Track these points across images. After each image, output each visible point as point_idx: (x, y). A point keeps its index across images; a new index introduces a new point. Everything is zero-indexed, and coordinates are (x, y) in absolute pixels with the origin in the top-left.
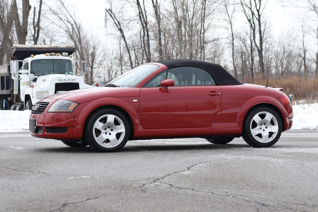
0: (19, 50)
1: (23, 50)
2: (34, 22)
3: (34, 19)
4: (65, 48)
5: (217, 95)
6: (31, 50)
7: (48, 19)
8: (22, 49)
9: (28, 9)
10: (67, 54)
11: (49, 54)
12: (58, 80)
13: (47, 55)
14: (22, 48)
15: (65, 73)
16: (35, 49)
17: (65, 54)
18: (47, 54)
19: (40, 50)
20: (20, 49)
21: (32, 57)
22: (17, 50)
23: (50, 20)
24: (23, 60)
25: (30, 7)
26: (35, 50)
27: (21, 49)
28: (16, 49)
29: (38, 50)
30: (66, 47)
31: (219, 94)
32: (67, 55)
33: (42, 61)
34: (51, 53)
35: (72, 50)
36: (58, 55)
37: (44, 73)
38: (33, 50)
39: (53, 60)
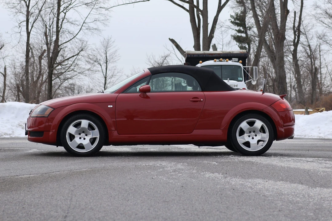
1: (194, 56)
2: (294, 26)
3: (294, 24)
4: (237, 54)
5: (199, 101)
6: (202, 56)
7: (324, 23)
9: (286, 14)
10: (237, 59)
11: (217, 60)
13: (215, 61)
14: (193, 54)
15: (226, 79)
16: (206, 55)
17: (234, 60)
18: (215, 60)
19: (211, 56)
20: (191, 56)
21: (201, 63)
23: (326, 24)
25: (288, 12)
26: (206, 56)
28: (187, 56)
29: (209, 56)
30: (240, 53)
31: (202, 100)
32: (237, 61)
34: (219, 59)
35: (244, 55)
36: (227, 61)
38: (204, 56)
39: (221, 65)
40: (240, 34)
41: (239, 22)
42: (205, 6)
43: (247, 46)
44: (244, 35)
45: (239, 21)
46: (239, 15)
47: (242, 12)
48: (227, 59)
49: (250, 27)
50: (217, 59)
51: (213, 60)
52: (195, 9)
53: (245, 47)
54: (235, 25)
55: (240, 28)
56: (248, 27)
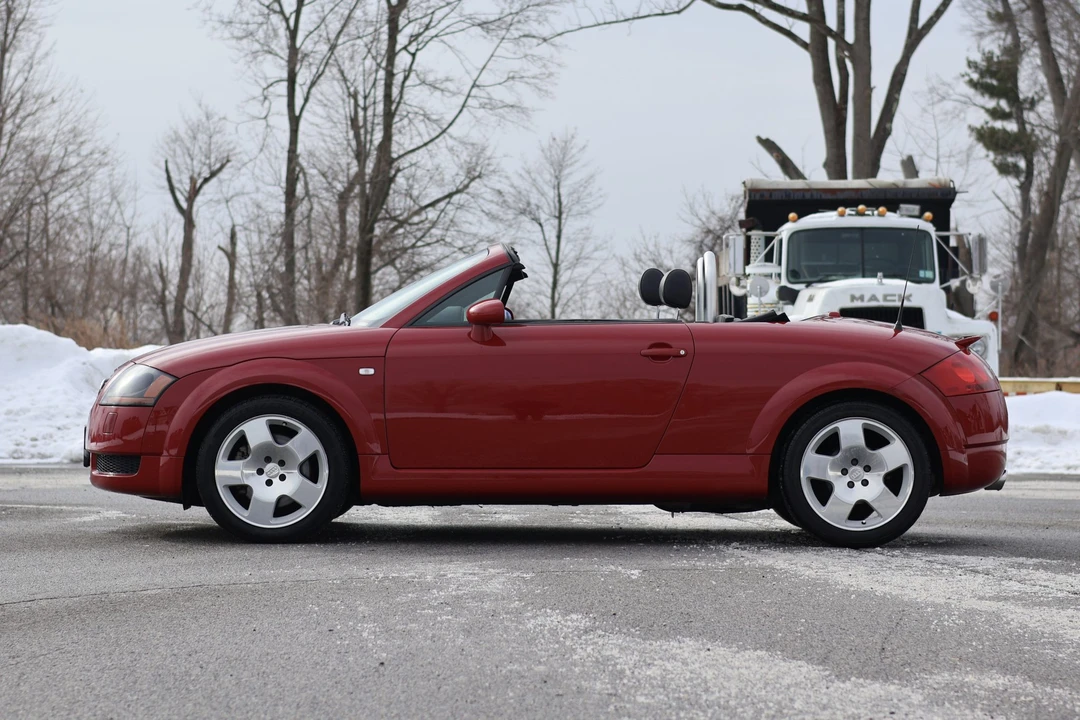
0: (758, 197)
1: (773, 198)
4: (919, 190)
5: (674, 356)
6: (798, 196)
8: (771, 196)
10: (915, 209)
11: (848, 211)
12: (849, 298)
13: (842, 215)
14: (768, 190)
15: (875, 276)
16: (815, 193)
17: (907, 210)
18: (840, 209)
20: (762, 196)
21: (795, 221)
22: (753, 198)
24: (776, 230)
26: (812, 195)
27: (767, 196)
28: (750, 196)
29: (823, 197)
30: (927, 186)
31: (682, 352)
32: (917, 213)
33: (845, 235)
34: (857, 206)
36: (881, 215)
37: (828, 276)
38: (808, 196)
39: (862, 230)
40: (998, 124)
41: (995, 82)
42: (862, 28)
43: (1022, 164)
44: (1012, 126)
45: (998, 80)
46: (995, 59)
47: (1006, 51)
48: (881, 209)
49: (1033, 99)
50: (846, 207)
51: (835, 209)
52: (831, 43)
53: (1015, 166)
54: (983, 94)
55: (998, 104)
56: (1025, 100)
